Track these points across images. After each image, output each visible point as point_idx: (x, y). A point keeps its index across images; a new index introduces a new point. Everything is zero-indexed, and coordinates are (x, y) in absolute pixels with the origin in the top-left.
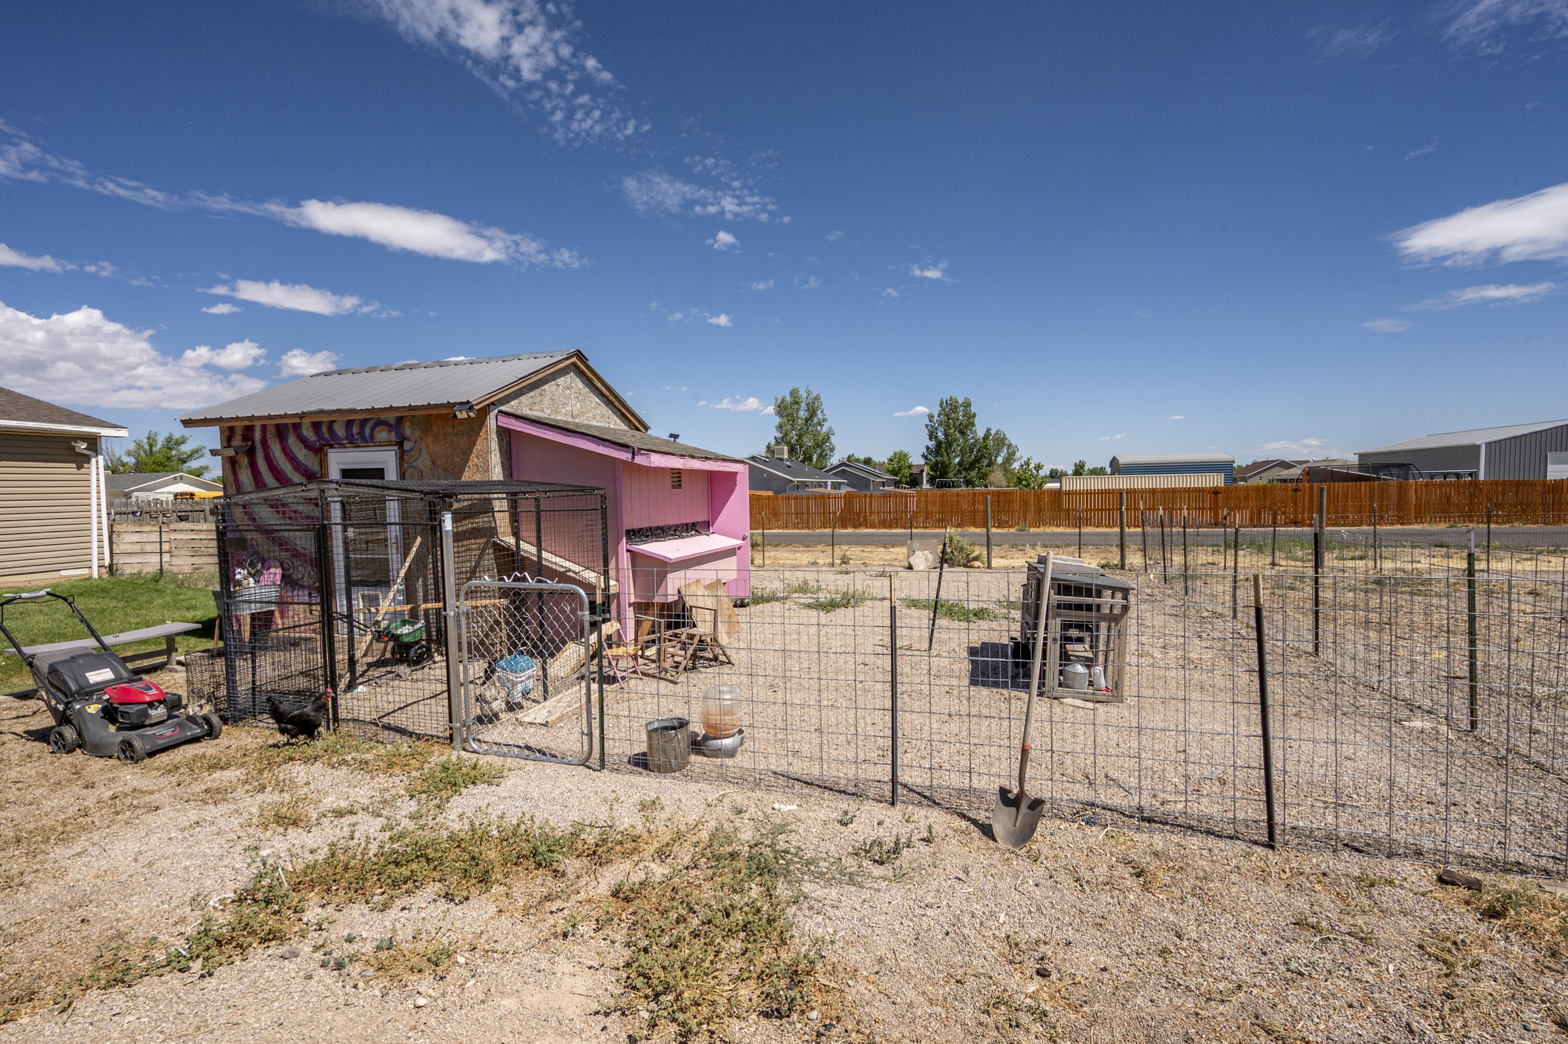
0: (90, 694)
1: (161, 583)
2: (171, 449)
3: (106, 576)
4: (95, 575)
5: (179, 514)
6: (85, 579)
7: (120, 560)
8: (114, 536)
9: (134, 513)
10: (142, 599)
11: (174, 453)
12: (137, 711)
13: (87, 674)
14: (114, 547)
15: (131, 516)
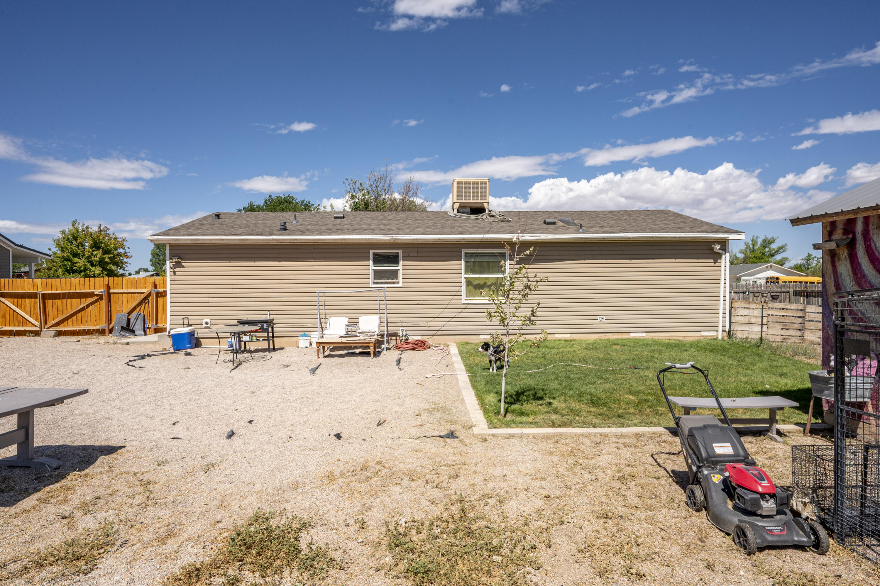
0: (715, 463)
1: (761, 348)
2: (765, 247)
3: (726, 338)
4: (720, 337)
5: (772, 294)
6: (714, 339)
7: (735, 327)
8: (733, 310)
9: (744, 293)
10: (748, 360)
11: (767, 249)
12: (751, 499)
13: (714, 445)
14: (732, 318)
15: (742, 294)
